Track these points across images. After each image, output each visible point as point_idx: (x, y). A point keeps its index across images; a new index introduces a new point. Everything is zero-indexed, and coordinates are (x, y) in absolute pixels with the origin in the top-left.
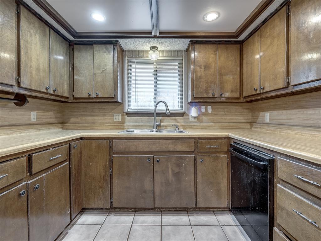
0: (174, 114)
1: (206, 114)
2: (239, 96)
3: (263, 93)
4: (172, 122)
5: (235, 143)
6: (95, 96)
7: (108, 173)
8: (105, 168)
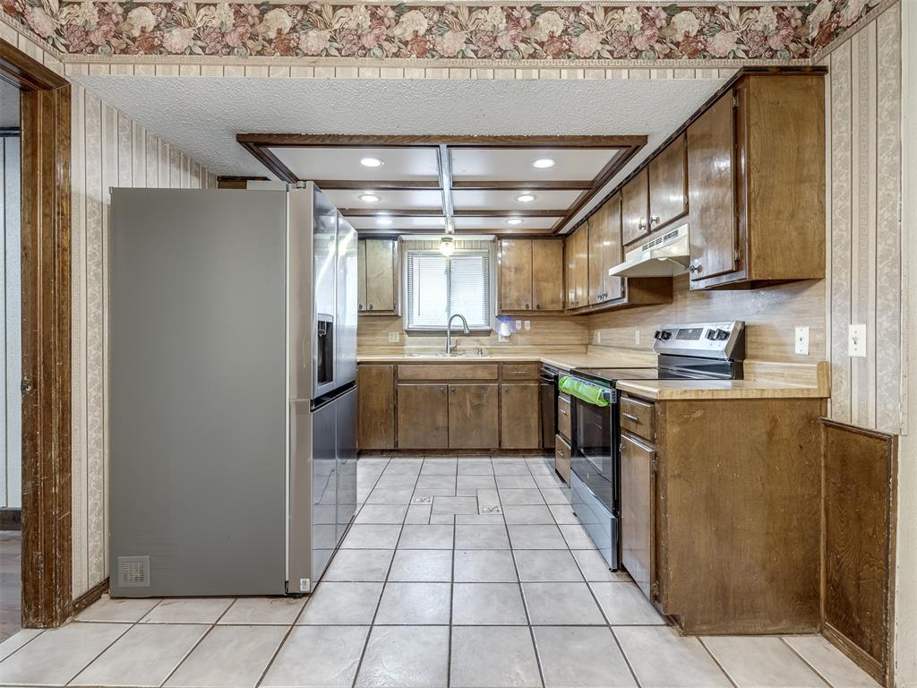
0: (474, 333)
1: (522, 332)
2: (562, 309)
4: (471, 344)
5: (546, 368)
6: (368, 309)
7: (392, 406)
8: (388, 399)
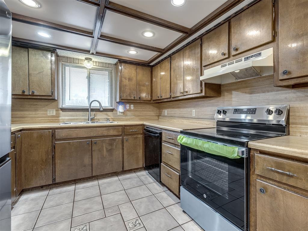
0: (105, 110)
1: (130, 110)
2: (150, 100)
3: (162, 99)
4: (104, 116)
5: (147, 127)
6: (30, 94)
8: (47, 152)
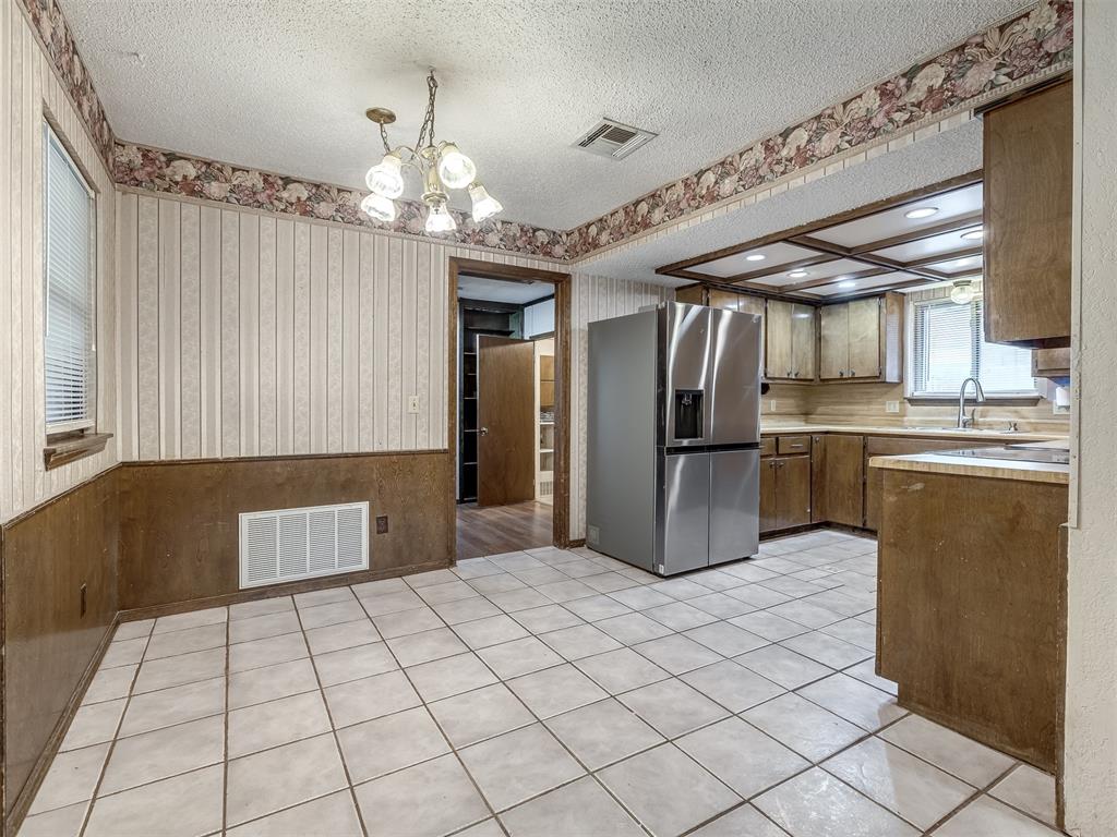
6: (851, 375)
7: (861, 482)
8: (856, 475)
